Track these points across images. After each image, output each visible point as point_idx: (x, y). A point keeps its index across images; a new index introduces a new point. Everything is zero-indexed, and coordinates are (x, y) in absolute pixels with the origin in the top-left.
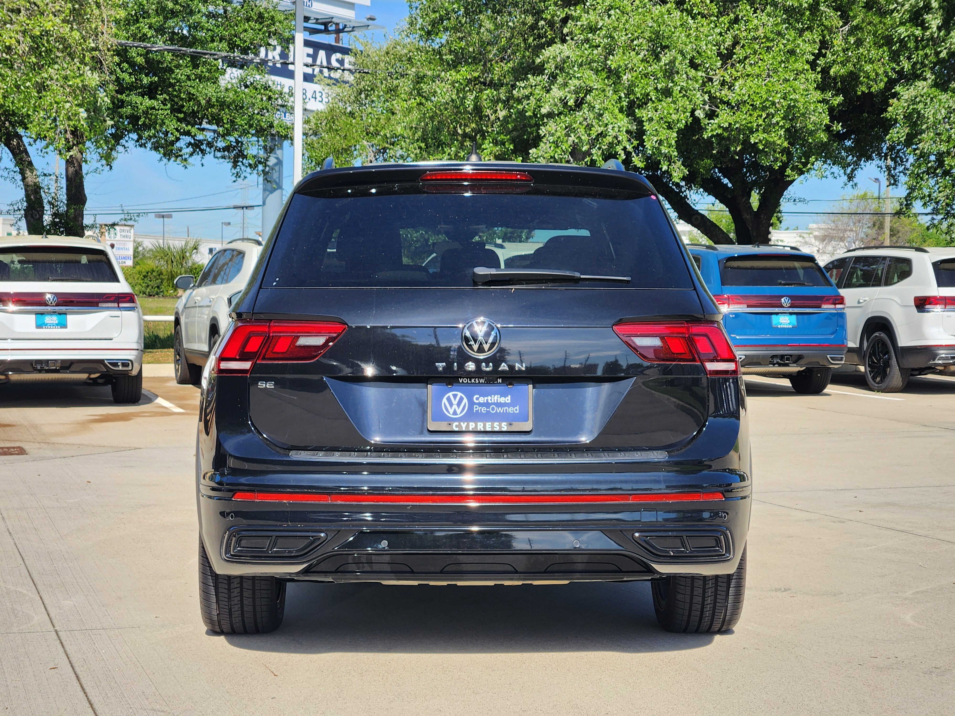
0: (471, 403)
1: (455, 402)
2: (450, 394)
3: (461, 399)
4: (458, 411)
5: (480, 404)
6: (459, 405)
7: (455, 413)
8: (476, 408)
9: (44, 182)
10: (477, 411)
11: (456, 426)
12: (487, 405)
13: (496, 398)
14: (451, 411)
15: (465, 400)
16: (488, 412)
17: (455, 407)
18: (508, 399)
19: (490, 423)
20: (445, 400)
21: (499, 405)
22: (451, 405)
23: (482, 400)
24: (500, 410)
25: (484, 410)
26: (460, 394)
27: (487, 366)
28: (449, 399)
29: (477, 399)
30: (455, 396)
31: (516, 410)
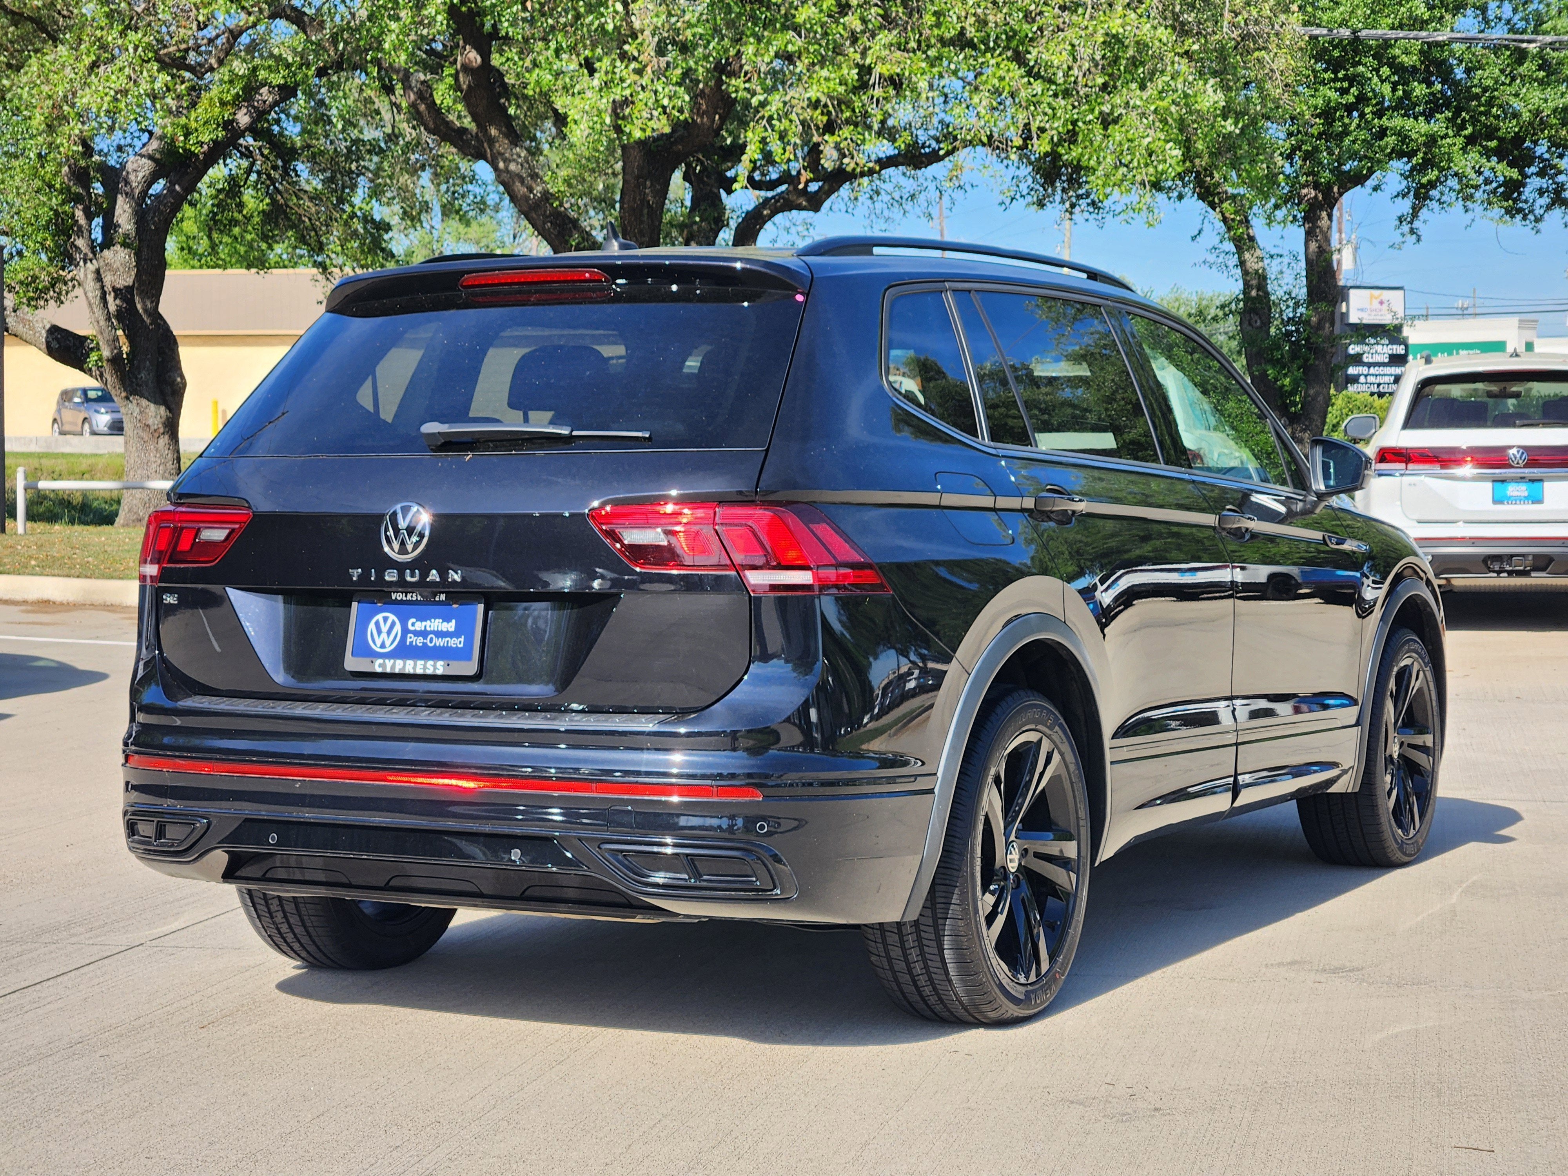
0: (405, 631)
1: (385, 628)
2: (380, 617)
3: (393, 624)
4: (387, 643)
5: (417, 633)
6: (389, 633)
7: (383, 646)
8: (410, 639)
9: (1272, 268)
10: (411, 643)
11: (380, 665)
12: (424, 634)
13: (436, 624)
14: (379, 643)
15: (398, 627)
16: (425, 644)
17: (384, 635)
18: (451, 626)
19: (422, 662)
20: (372, 626)
21: (440, 634)
22: (379, 632)
23: (419, 626)
24: (440, 642)
25: (419, 641)
26: (392, 617)
27: (412, 576)
28: (377, 624)
29: (413, 624)
30: (385, 619)
31: (458, 642)
